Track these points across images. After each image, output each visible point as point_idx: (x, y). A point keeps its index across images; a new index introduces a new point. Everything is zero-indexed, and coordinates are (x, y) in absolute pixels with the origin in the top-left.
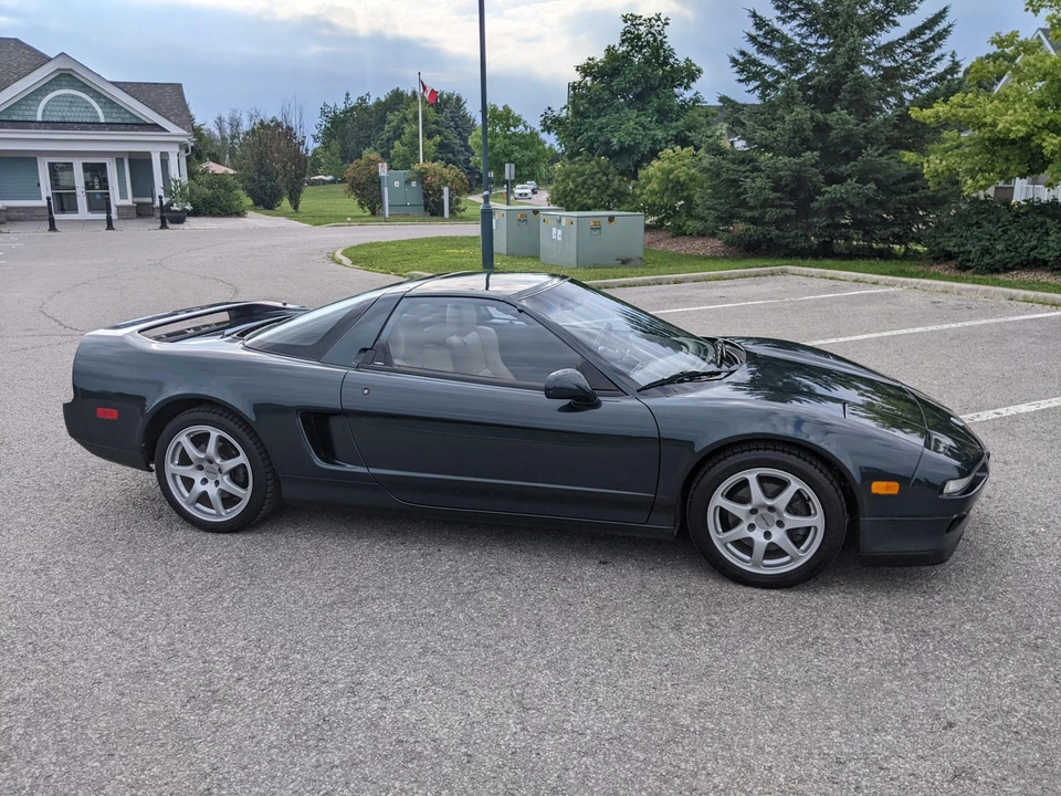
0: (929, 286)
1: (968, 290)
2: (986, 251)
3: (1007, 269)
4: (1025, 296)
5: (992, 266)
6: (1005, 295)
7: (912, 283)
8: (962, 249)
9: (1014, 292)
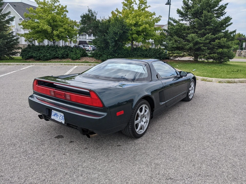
0: (40, 64)
1: (50, 64)
2: (44, 56)
3: (50, 59)
4: (64, 64)
5: (46, 59)
6: (60, 64)
7: (35, 64)
8: (37, 56)
9: (62, 63)
